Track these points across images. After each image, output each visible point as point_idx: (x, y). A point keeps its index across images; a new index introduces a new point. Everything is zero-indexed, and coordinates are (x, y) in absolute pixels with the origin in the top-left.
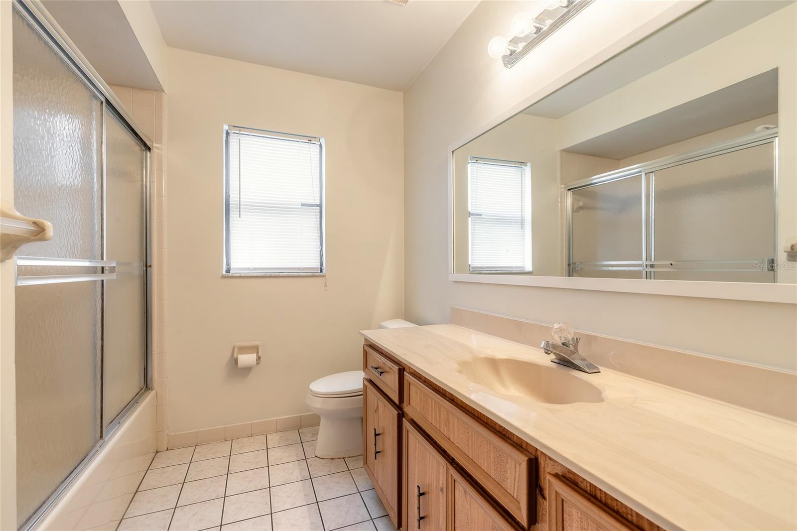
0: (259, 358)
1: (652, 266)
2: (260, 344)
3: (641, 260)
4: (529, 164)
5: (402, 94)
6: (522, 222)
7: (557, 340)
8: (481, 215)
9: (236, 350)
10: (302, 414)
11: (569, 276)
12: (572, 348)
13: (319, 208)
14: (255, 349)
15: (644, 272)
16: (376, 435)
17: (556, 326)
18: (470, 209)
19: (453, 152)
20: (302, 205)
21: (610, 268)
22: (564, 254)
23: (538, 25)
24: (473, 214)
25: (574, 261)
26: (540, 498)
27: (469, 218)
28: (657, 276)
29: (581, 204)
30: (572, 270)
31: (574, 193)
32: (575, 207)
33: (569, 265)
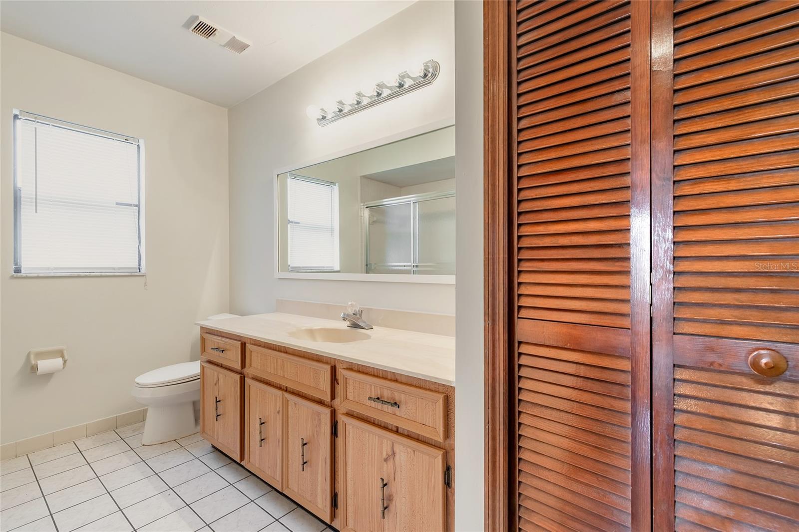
0: (65, 362)
1: (417, 266)
2: (64, 348)
3: (411, 262)
4: (337, 184)
5: (227, 110)
6: (332, 231)
7: (350, 311)
8: (299, 223)
9: (32, 357)
10: (118, 415)
11: (367, 273)
12: (358, 316)
13: (137, 208)
14: (60, 354)
15: (412, 271)
16: (217, 402)
17: (350, 303)
18: (289, 218)
19: (278, 175)
20: (117, 204)
21: (396, 268)
22: (363, 257)
23: (340, 108)
24: (292, 222)
25: (370, 262)
26: (336, 385)
27: (289, 225)
28: (420, 273)
29: (375, 219)
30: (368, 269)
31: (371, 210)
32: (371, 222)
33: (367, 265)
